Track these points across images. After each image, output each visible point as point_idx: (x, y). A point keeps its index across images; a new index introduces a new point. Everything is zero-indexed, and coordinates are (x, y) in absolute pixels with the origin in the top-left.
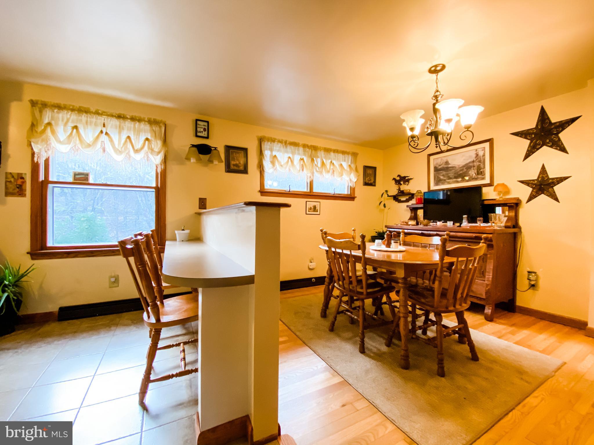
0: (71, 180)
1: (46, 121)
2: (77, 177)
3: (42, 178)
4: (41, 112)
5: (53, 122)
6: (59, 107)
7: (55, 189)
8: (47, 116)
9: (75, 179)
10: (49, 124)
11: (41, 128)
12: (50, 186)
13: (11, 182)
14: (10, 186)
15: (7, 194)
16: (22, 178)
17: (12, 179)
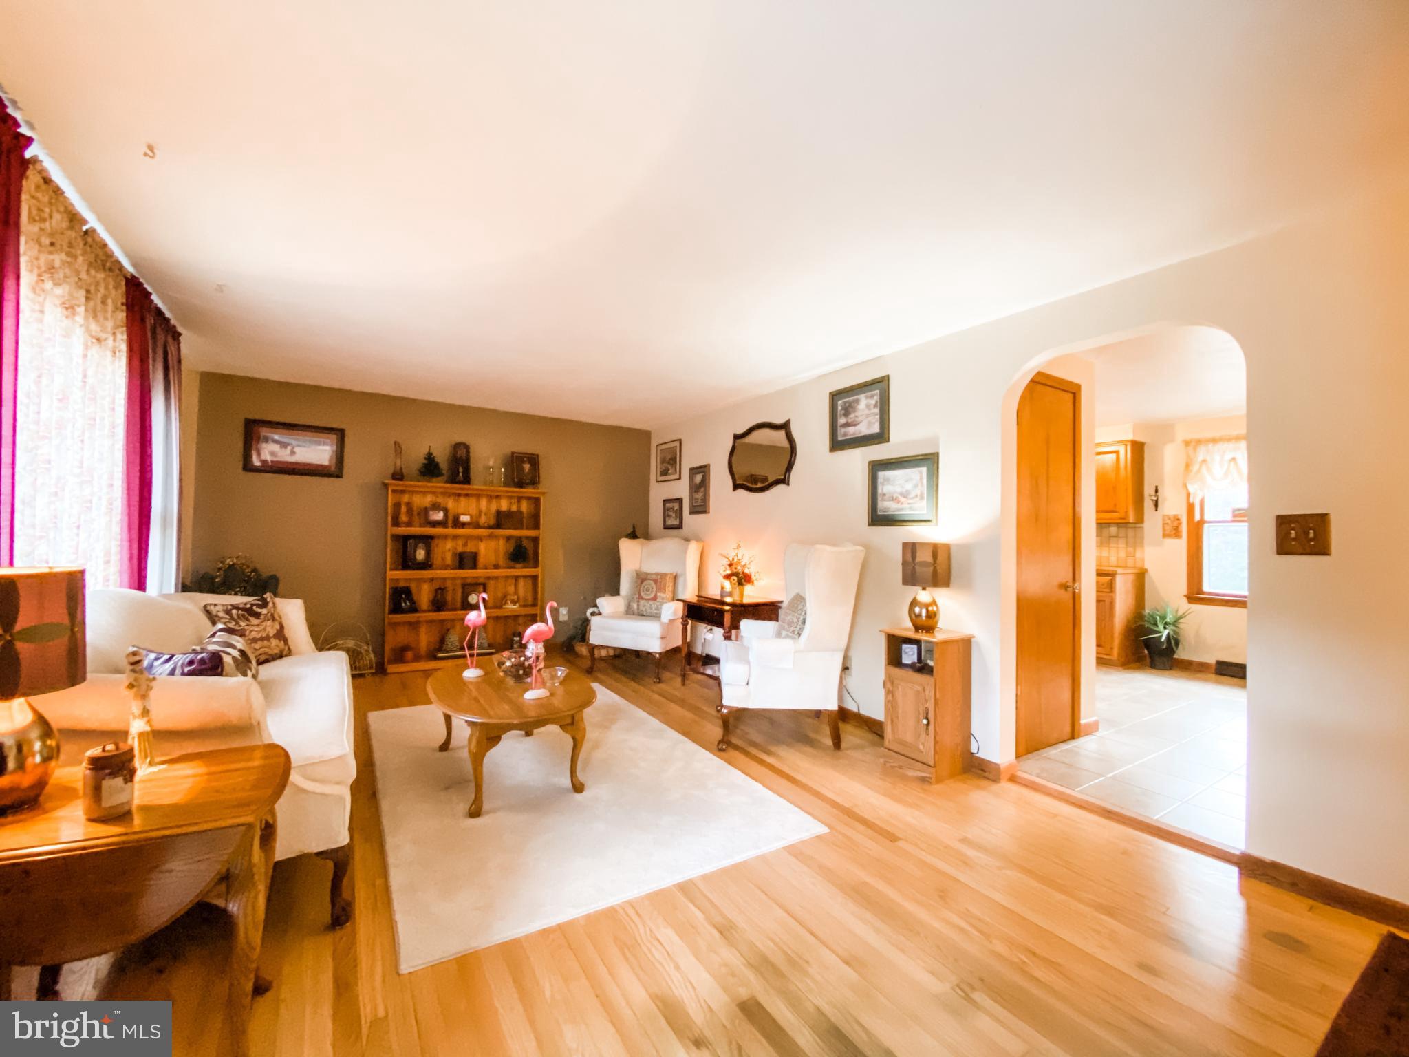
0: (1229, 517)
1: (1200, 458)
2: (1237, 513)
3: (1197, 518)
4: (1195, 449)
5: (1208, 459)
6: (1214, 441)
7: (1211, 528)
8: (1202, 453)
9: (1235, 516)
10: (1204, 461)
11: (1195, 468)
12: (1206, 526)
13: (1167, 524)
14: (1167, 528)
15: (1165, 536)
16: (1178, 519)
17: (1169, 522)
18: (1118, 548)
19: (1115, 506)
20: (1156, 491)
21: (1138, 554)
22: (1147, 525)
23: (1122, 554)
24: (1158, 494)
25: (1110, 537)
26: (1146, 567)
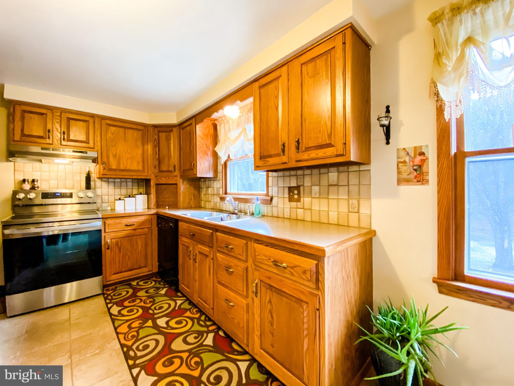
3: (454, 148)
10: (469, 40)
11: (453, 54)
13: (405, 162)
14: (403, 168)
15: (400, 182)
16: (422, 154)
17: (407, 159)
18: (338, 199)
19: (330, 136)
20: (388, 111)
21: (363, 210)
22: (374, 167)
23: (344, 208)
24: (391, 115)
25: (330, 185)
26: (373, 228)
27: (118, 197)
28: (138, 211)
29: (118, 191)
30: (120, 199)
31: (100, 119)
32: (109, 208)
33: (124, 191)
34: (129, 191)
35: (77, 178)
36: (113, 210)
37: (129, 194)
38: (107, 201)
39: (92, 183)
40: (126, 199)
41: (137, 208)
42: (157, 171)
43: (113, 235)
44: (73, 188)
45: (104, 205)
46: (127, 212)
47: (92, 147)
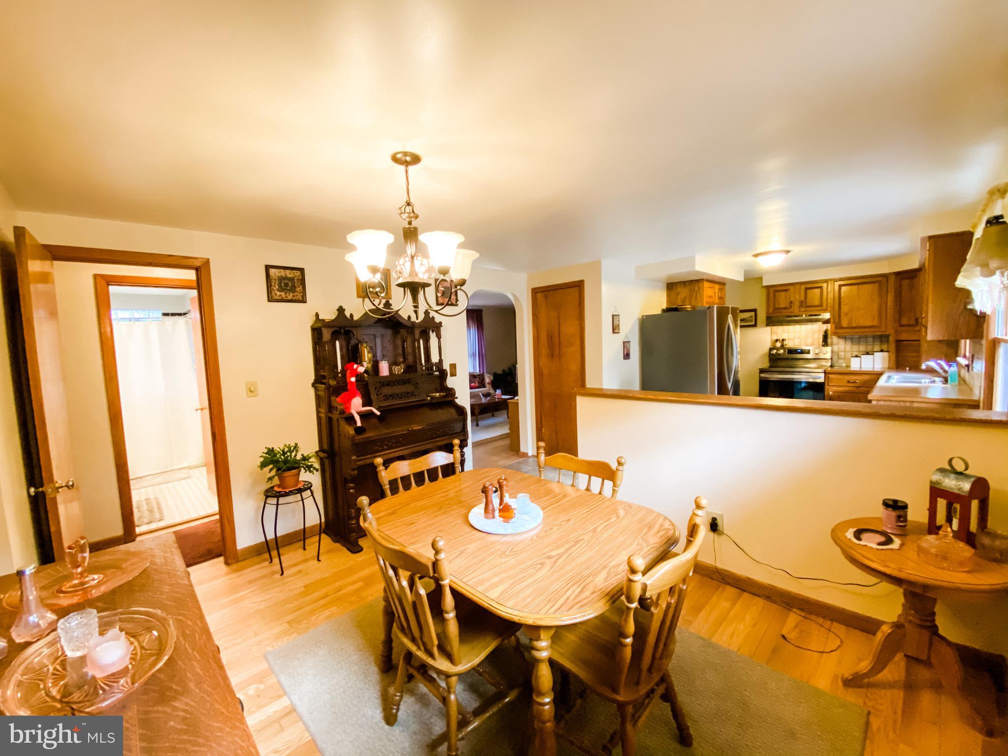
27: (855, 354)
28: (875, 370)
29: (855, 347)
30: (856, 356)
31: (833, 282)
32: (844, 365)
33: (862, 348)
34: (869, 348)
35: (816, 336)
36: (848, 366)
37: (868, 351)
38: (843, 357)
39: (829, 340)
40: (863, 356)
41: (875, 366)
42: (896, 325)
43: (835, 389)
44: (812, 345)
45: (841, 361)
46: (863, 369)
47: (825, 308)
